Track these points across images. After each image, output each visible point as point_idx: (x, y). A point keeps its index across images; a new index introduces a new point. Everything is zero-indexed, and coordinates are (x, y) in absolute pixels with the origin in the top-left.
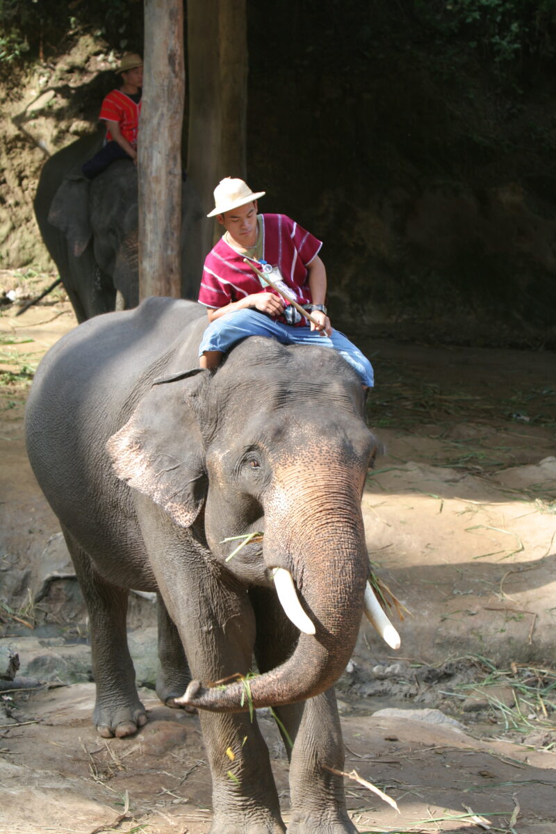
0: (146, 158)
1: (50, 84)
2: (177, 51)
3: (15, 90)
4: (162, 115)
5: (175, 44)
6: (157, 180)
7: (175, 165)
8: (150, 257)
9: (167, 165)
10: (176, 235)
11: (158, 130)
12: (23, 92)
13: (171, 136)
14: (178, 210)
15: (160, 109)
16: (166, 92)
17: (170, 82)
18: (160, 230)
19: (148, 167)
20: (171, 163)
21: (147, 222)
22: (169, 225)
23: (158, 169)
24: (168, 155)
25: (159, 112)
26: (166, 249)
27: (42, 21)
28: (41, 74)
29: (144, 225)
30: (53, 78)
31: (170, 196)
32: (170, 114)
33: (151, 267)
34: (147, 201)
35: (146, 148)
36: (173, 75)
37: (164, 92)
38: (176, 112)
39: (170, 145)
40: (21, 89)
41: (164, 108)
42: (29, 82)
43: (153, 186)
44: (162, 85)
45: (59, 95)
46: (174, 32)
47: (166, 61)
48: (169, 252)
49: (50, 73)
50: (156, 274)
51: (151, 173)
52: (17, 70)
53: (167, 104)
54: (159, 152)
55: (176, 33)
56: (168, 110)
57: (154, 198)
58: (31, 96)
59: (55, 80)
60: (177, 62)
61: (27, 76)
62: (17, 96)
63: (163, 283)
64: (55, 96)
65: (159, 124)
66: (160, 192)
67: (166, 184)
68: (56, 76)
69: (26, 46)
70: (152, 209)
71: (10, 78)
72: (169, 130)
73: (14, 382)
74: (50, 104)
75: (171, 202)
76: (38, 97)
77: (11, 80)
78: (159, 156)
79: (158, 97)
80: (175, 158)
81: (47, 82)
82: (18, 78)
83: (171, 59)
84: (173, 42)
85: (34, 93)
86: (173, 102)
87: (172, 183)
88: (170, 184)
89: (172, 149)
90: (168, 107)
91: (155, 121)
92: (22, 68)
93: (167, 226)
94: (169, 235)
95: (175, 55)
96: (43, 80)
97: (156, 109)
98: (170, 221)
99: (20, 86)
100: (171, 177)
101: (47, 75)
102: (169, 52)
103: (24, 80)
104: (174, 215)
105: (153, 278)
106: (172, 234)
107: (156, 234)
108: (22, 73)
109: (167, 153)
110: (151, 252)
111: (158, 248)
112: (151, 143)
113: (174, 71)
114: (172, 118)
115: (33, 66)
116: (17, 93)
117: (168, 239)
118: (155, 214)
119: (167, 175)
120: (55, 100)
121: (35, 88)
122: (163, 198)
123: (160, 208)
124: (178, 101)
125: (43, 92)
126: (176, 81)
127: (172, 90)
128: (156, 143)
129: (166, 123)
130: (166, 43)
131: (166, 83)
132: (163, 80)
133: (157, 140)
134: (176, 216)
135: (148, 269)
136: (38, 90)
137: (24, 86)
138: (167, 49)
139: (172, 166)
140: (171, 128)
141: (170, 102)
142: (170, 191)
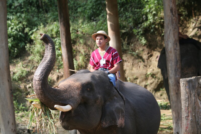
0: (167, 45)
1: (196, 26)
2: (173, 7)
3: (185, 29)
4: (170, 30)
5: (172, 5)
6: (171, 52)
7: (177, 46)
8: (171, 78)
9: (174, 47)
10: (179, 70)
11: (169, 35)
12: (188, 29)
13: (174, 37)
14: (179, 62)
15: (170, 28)
16: (171, 22)
17: (172, 18)
18: (173, 69)
19: (167, 48)
20: (175, 46)
21: (169, 67)
22: (176, 67)
23: (171, 48)
24: (174, 43)
25: (169, 29)
26: (176, 75)
27: (193, 3)
28: (193, 23)
29: (168, 68)
30: (197, 24)
31: (176, 57)
32: (173, 29)
33: (172, 82)
34: (168, 59)
35: (166, 42)
36: (172, 16)
37: (170, 22)
38: (175, 29)
39: (174, 40)
40: (187, 29)
41: (171, 27)
42: (189, 26)
43: (170, 54)
44: (169, 20)
45: (199, 30)
46: (171, 1)
47: (170, 11)
48: (177, 76)
49: (196, 22)
50: (173, 84)
51: (169, 50)
52: (185, 22)
53: (171, 26)
54: (171, 43)
55: (172, 1)
56: (172, 28)
57: (170, 58)
58: (190, 31)
59: (198, 24)
60: (174, 11)
61: (189, 24)
62: (186, 31)
63: (176, 87)
64: (198, 30)
65: (170, 33)
66: (172, 56)
67: (174, 53)
68: (199, 23)
69: (186, 13)
70: (170, 62)
71: (183, 25)
72: (173, 35)
73: (162, 131)
74: (196, 33)
75: (177, 59)
76: (192, 31)
77: (183, 26)
78: (171, 44)
79: (169, 24)
80: (176, 44)
81: (195, 25)
82: (186, 24)
83: (171, 10)
84: (171, 5)
85: (191, 30)
86: (174, 25)
87: (176, 53)
88: (175, 53)
89: (175, 41)
90: (172, 27)
91: (168, 32)
92: (187, 21)
93: (176, 68)
94: (177, 70)
95: (173, 9)
96: (194, 25)
97: (168, 28)
98: (177, 66)
99: (187, 28)
100: (175, 51)
101: (195, 23)
102: (170, 8)
103: (188, 25)
104: (178, 64)
105: (172, 86)
106: (178, 70)
107: (172, 70)
108: (187, 23)
109: (173, 42)
110: (171, 77)
111: (173, 75)
112: (168, 39)
113: (173, 14)
114: (174, 30)
115: (191, 20)
116: (186, 30)
117: (176, 72)
118: (171, 64)
119: (174, 50)
120: (198, 32)
121: (191, 28)
122: (173, 58)
123: (173, 62)
124: (175, 25)
125: (194, 29)
126: (174, 18)
127: (173, 21)
128: (169, 39)
129: (172, 33)
130: (169, 5)
131: (170, 19)
132: (169, 18)
133: (170, 39)
134: (179, 64)
135: (171, 83)
136: (192, 28)
137: (188, 28)
138: (170, 7)
139: (176, 47)
140: (174, 34)
141: (173, 25)
142: (176, 55)
